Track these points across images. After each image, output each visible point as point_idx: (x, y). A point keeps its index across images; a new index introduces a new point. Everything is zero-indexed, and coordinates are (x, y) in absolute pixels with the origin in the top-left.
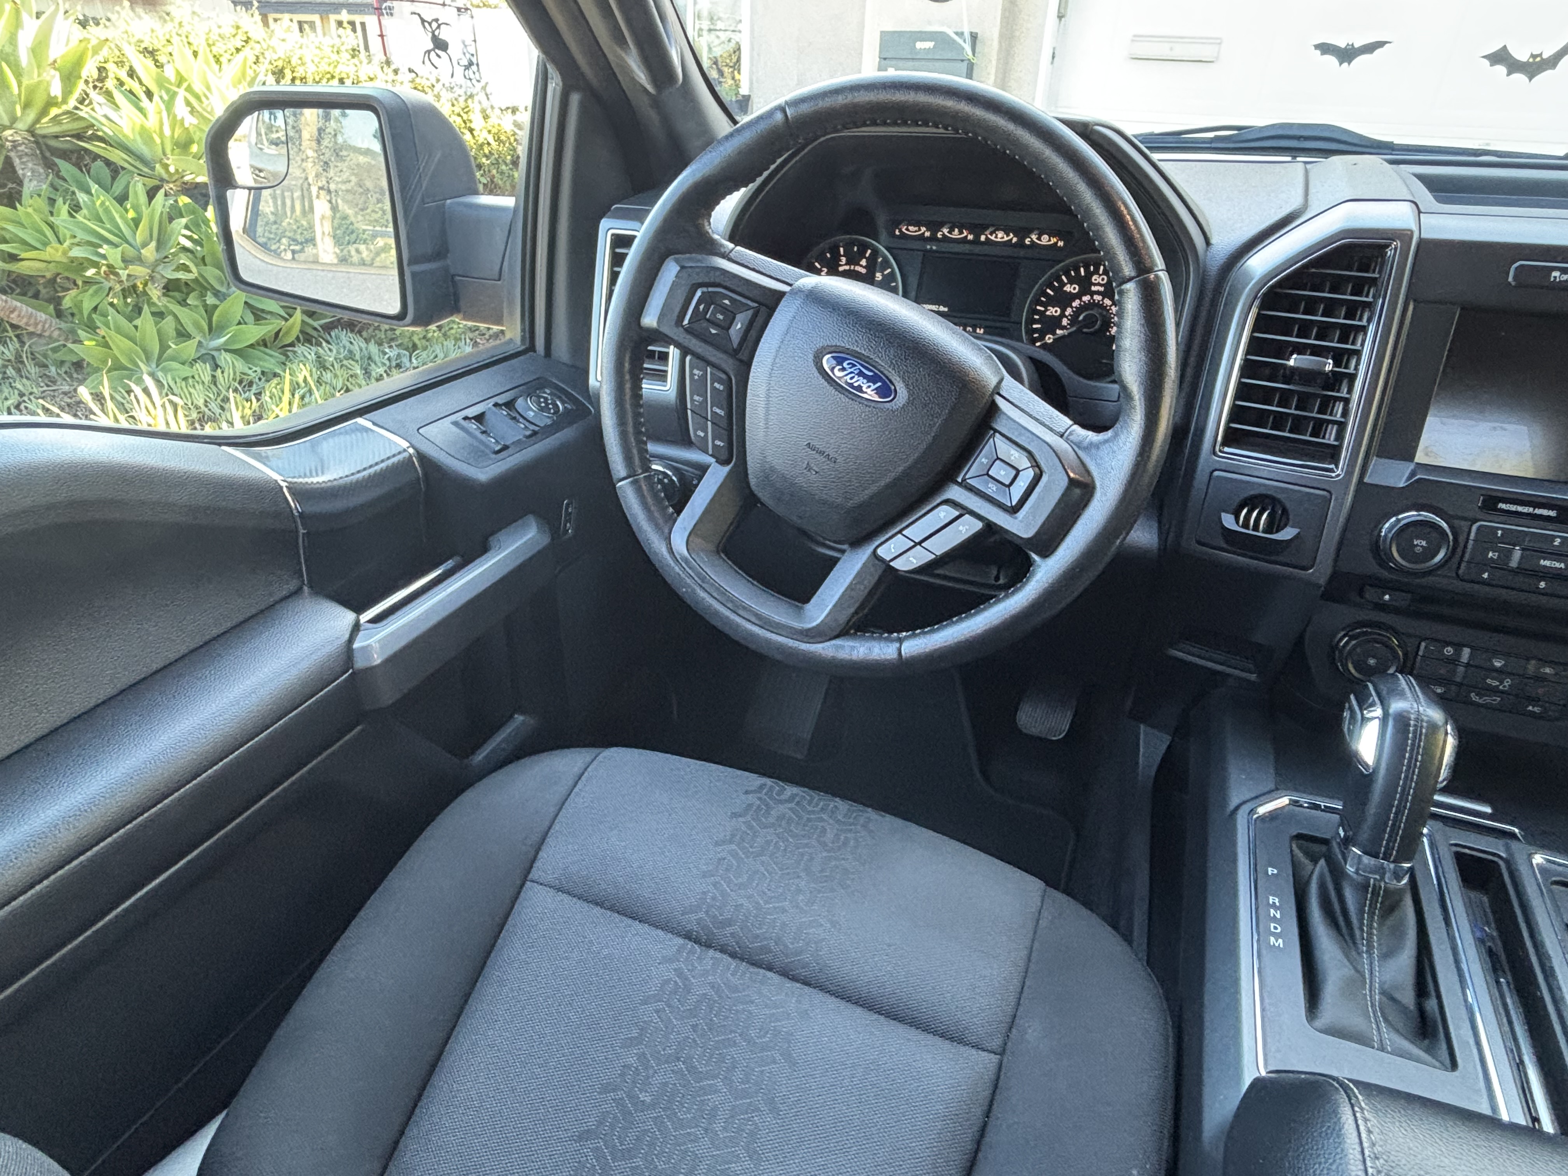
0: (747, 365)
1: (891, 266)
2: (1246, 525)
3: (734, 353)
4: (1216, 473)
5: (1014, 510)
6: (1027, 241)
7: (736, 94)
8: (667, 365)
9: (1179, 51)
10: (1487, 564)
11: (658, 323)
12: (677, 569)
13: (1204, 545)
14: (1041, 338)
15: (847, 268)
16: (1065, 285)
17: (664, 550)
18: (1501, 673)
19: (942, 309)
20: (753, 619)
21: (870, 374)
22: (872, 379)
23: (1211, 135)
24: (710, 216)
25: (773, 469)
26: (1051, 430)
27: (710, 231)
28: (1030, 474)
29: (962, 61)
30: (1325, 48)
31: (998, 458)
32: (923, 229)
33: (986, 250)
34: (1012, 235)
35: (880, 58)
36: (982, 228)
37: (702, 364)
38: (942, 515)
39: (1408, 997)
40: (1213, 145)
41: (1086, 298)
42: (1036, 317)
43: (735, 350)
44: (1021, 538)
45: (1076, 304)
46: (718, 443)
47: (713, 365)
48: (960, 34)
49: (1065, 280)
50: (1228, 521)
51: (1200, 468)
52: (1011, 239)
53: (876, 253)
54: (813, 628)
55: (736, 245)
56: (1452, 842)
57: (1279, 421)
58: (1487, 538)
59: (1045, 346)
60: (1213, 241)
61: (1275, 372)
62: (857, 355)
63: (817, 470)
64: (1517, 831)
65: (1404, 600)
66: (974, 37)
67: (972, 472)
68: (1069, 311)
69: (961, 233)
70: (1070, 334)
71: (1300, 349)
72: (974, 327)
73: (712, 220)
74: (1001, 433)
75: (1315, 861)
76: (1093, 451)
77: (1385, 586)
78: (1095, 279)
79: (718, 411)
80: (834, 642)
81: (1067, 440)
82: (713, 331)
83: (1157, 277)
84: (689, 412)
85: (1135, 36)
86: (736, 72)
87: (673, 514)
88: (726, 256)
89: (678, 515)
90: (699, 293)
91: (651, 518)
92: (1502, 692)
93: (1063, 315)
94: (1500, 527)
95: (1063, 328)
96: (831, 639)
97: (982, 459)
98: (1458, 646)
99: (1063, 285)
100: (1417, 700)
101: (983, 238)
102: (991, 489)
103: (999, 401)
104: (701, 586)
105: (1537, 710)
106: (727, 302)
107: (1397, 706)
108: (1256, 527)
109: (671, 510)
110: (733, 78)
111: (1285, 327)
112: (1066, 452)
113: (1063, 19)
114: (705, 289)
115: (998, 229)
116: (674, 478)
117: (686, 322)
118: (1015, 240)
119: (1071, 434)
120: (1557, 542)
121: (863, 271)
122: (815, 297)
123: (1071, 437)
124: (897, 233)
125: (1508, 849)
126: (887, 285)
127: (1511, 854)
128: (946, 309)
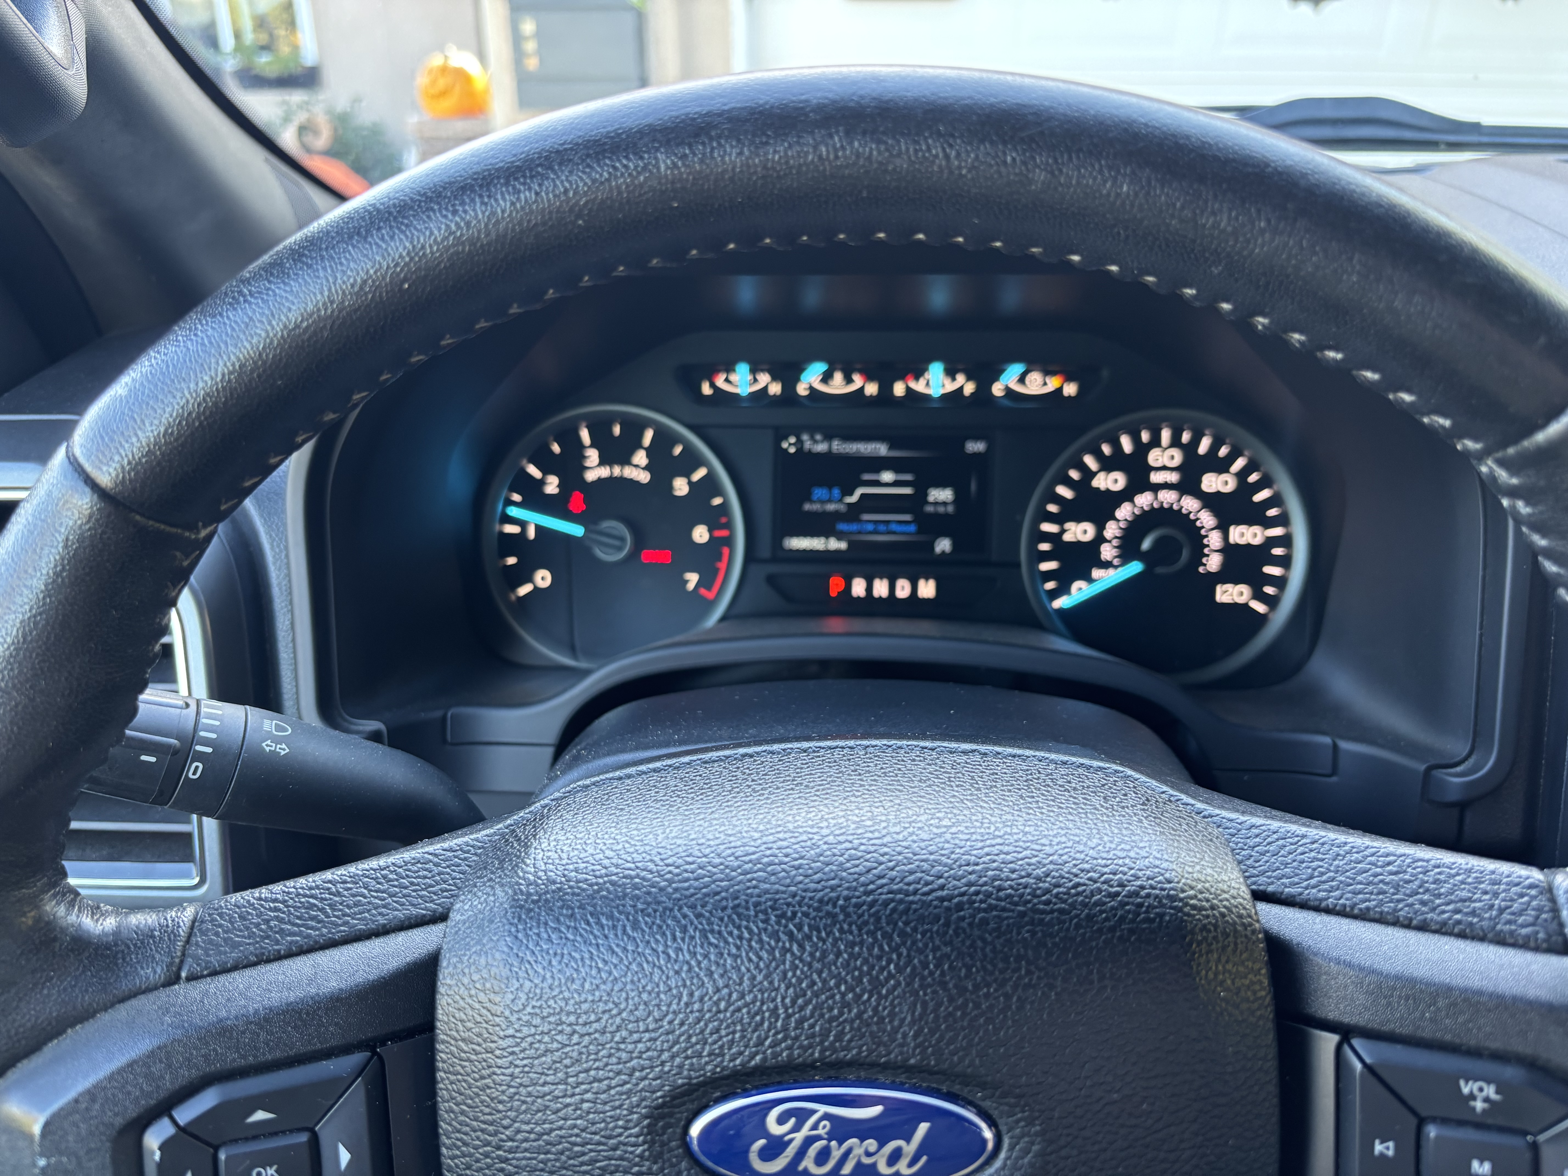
1: (705, 464)
6: (997, 389)
14: (1062, 590)
16: (1093, 475)
32: (764, 378)
33: (910, 413)
34: (961, 379)
41: (1144, 500)
42: (1045, 547)
45: (1124, 512)
49: (1093, 465)
52: (961, 388)
68: (1112, 530)
69: (849, 380)
70: (1125, 579)
78: (1155, 457)
93: (1100, 539)
95: (1108, 566)
99: (1089, 475)
101: (899, 389)
118: (969, 389)
124: (706, 389)
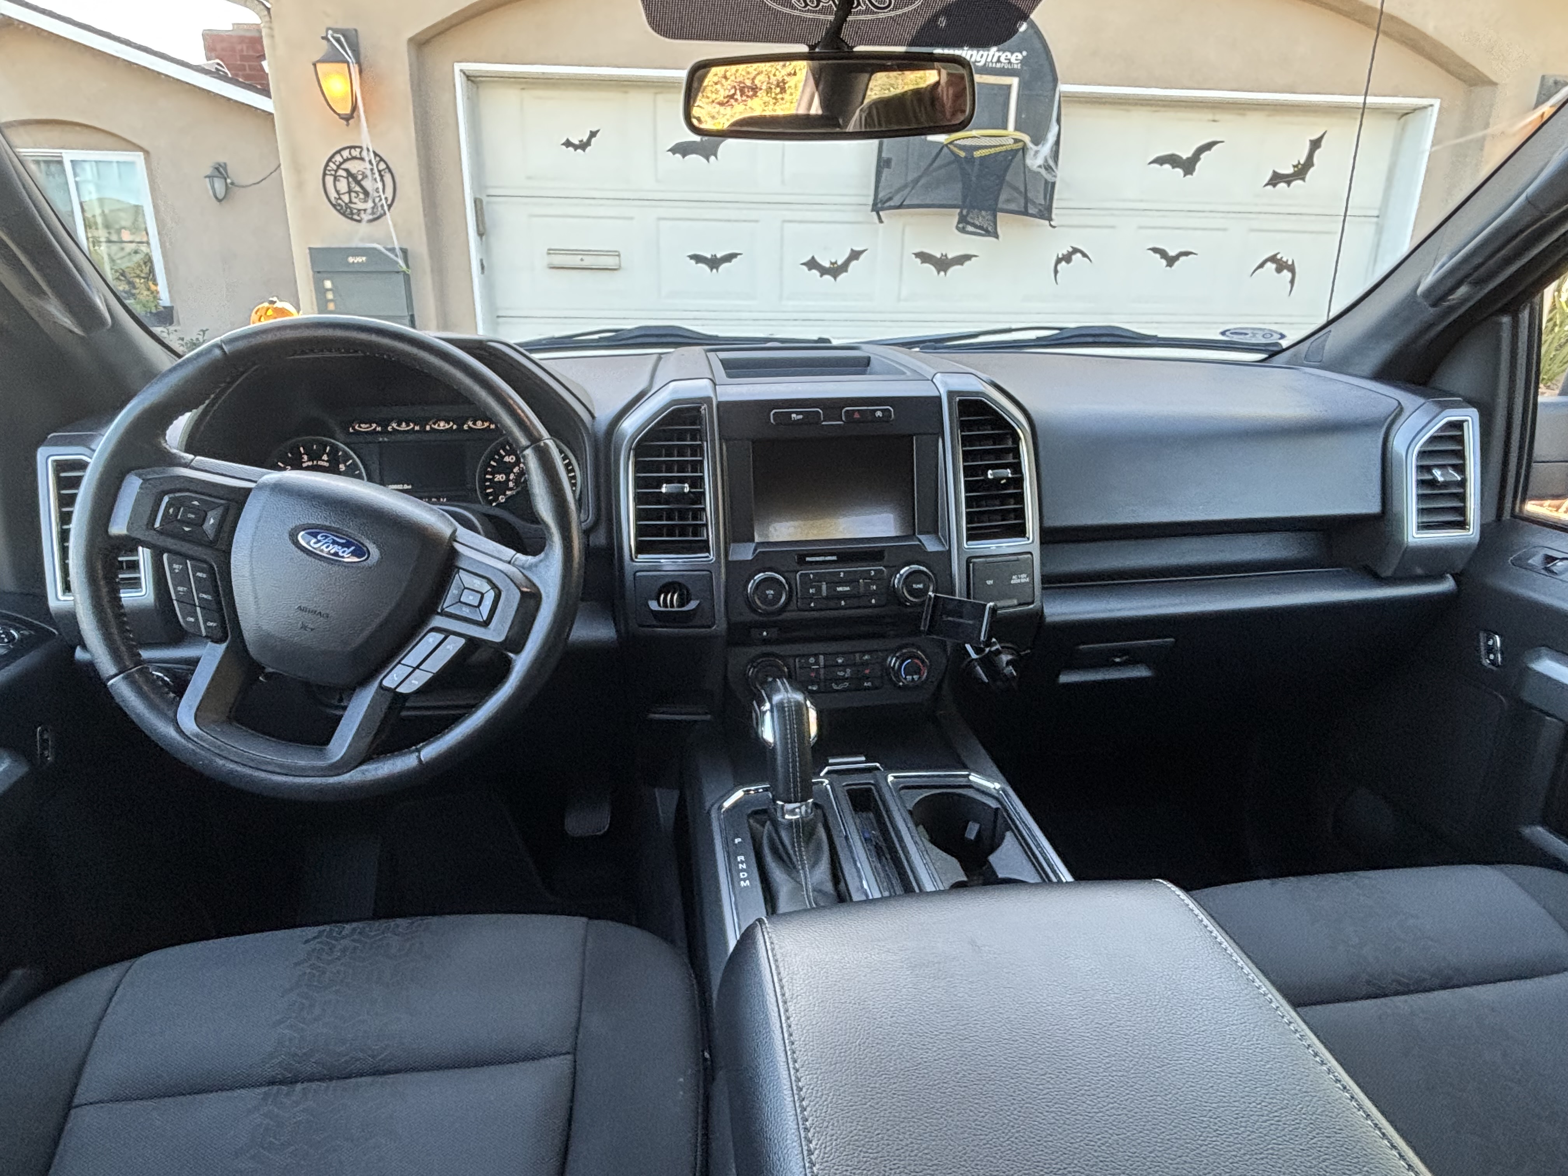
0: (227, 553)
1: (352, 458)
2: (665, 605)
3: (211, 545)
4: (638, 574)
5: (486, 624)
6: (465, 427)
7: (156, 306)
8: (139, 572)
9: (589, 261)
10: (811, 598)
11: (128, 530)
12: (190, 745)
13: (644, 626)
14: (496, 499)
15: (310, 463)
16: (504, 456)
17: (172, 732)
18: (843, 666)
19: (406, 487)
20: (278, 770)
21: (344, 541)
22: (347, 545)
23: (596, 336)
24: (165, 435)
25: (269, 636)
26: (501, 560)
27: (167, 447)
28: (490, 596)
29: (398, 272)
30: (698, 258)
31: (465, 588)
32: (374, 425)
33: (432, 437)
34: (451, 424)
35: (314, 272)
36: (426, 421)
37: (179, 558)
38: (431, 640)
39: (829, 887)
40: (600, 344)
42: (488, 484)
43: (211, 542)
44: (497, 643)
45: (516, 470)
46: (211, 624)
47: (192, 558)
48: (392, 250)
49: (504, 454)
50: (653, 605)
51: (626, 572)
52: (452, 427)
53: (335, 449)
54: (338, 761)
55: (195, 456)
56: (844, 784)
57: (671, 530)
58: (806, 582)
59: (499, 505)
60: (596, 415)
61: (659, 498)
62: (328, 529)
63: (312, 627)
64: (878, 765)
65: (775, 633)
66: (404, 252)
67: (448, 603)
68: (512, 476)
69: (408, 425)
70: (518, 493)
71: (669, 481)
72: (438, 498)
73: (167, 438)
74: (464, 570)
75: (763, 826)
76: (534, 569)
77: (763, 626)
79: (205, 596)
80: (358, 769)
81: (514, 565)
82: (187, 529)
83: (546, 444)
84: (175, 603)
85: (549, 250)
86: (150, 283)
87: (174, 698)
88: (187, 465)
89: (181, 697)
90: (166, 499)
91: (152, 706)
92: (847, 678)
93: (508, 480)
94: (811, 572)
95: (511, 489)
96: (356, 767)
97: (453, 591)
98: (816, 656)
100: (787, 692)
101: (428, 428)
102: (465, 612)
103: (457, 546)
104: (219, 755)
105: (869, 684)
106: (196, 503)
107: (776, 698)
108: (672, 606)
109: (172, 695)
110: (149, 289)
111: (656, 467)
112: (514, 573)
113: (484, 238)
114: (171, 495)
115: (440, 420)
116: (166, 678)
117: (157, 525)
118: (455, 427)
119: (516, 560)
120: (842, 575)
121: (327, 464)
122: (278, 488)
123: (516, 563)
124: (351, 430)
125: (875, 778)
126: (351, 472)
127: (877, 781)
128: (410, 487)
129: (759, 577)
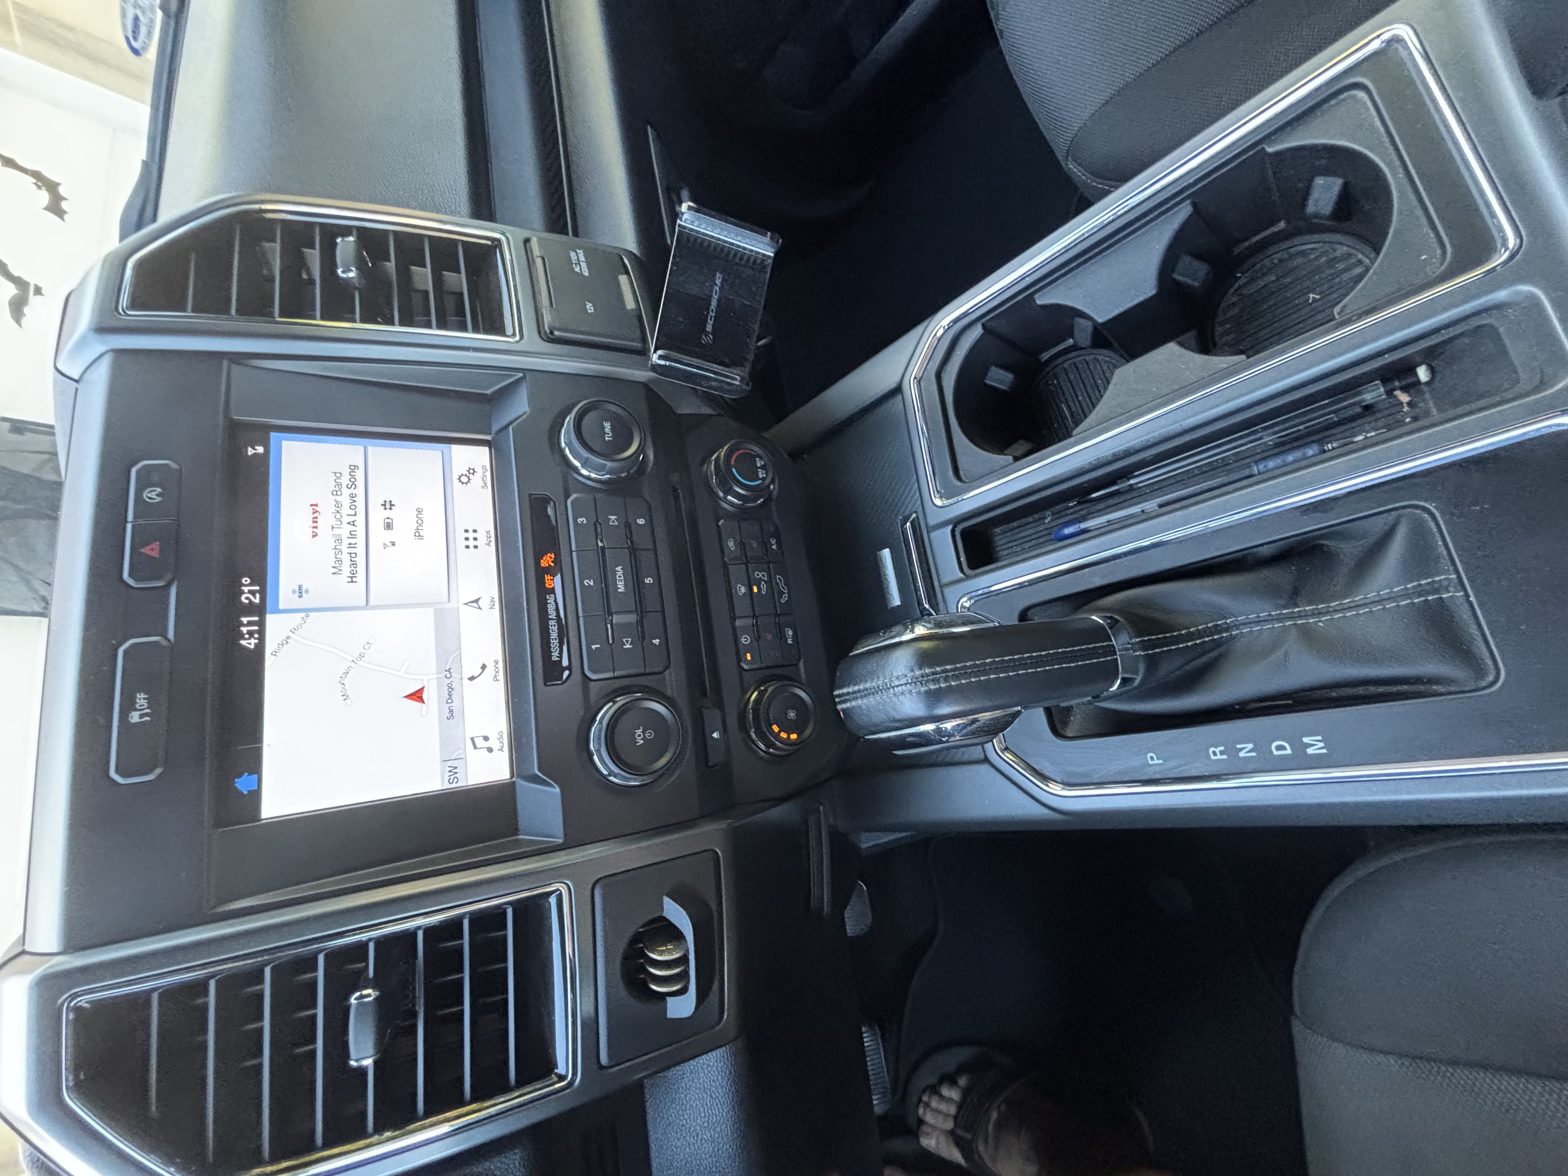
2: (683, 978)
10: (641, 645)
58: (606, 658)
92: (769, 576)
105: (773, 541)
108: (682, 961)
129: (603, 763)
